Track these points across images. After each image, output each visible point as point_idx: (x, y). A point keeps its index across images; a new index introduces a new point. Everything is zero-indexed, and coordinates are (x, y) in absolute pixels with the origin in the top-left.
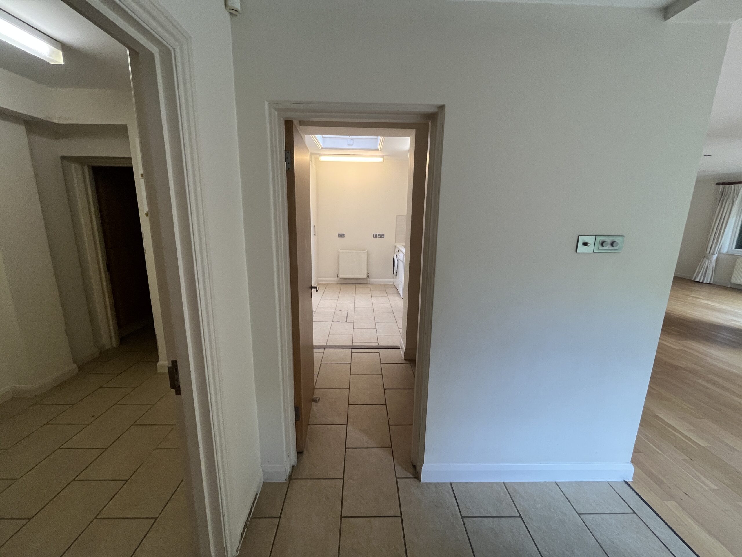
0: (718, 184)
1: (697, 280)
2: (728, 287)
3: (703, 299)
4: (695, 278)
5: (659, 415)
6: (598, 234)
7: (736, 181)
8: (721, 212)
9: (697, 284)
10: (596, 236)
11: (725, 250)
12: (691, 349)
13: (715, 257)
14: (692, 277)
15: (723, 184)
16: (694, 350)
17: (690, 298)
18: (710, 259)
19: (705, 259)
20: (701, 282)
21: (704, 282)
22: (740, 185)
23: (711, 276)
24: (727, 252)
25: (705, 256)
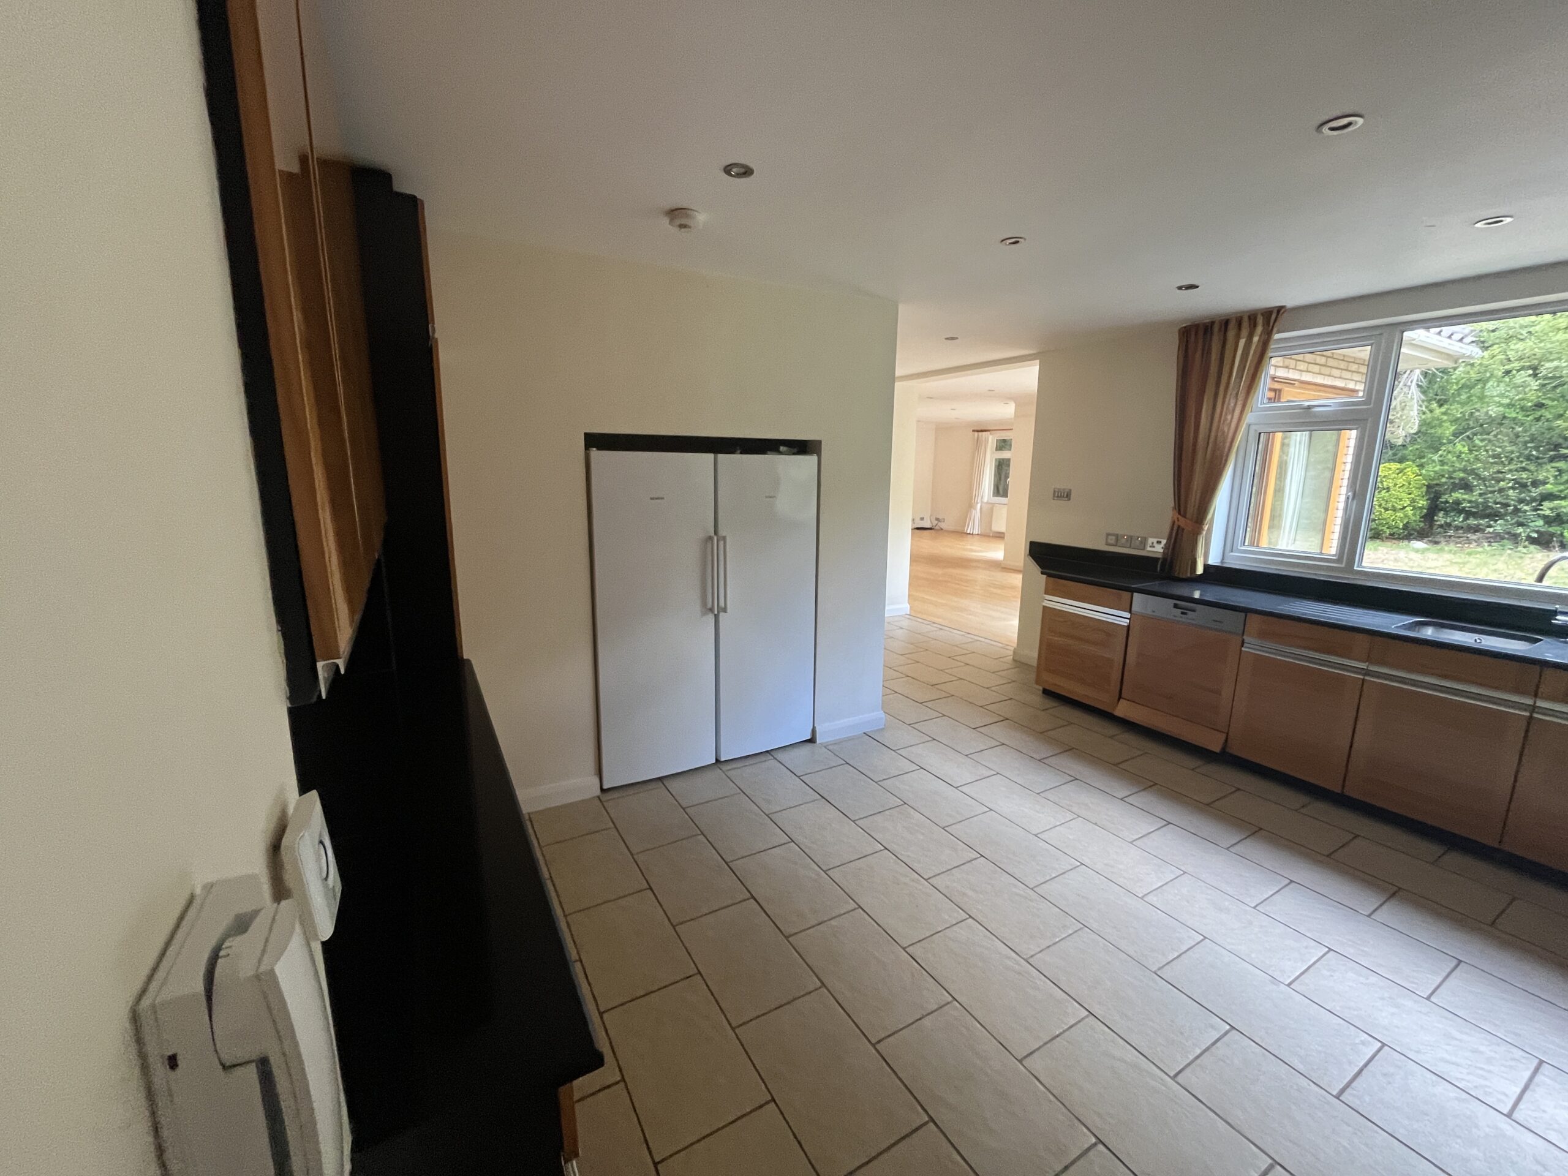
0: (974, 431)
1: (968, 532)
4: (966, 531)
7: (983, 429)
8: (978, 462)
9: (968, 536)
11: (985, 500)
13: (979, 506)
14: (964, 530)
15: (978, 431)
18: (975, 509)
19: (972, 509)
20: (971, 533)
21: (974, 533)
22: (989, 432)
23: (977, 526)
24: (987, 501)
25: (971, 506)
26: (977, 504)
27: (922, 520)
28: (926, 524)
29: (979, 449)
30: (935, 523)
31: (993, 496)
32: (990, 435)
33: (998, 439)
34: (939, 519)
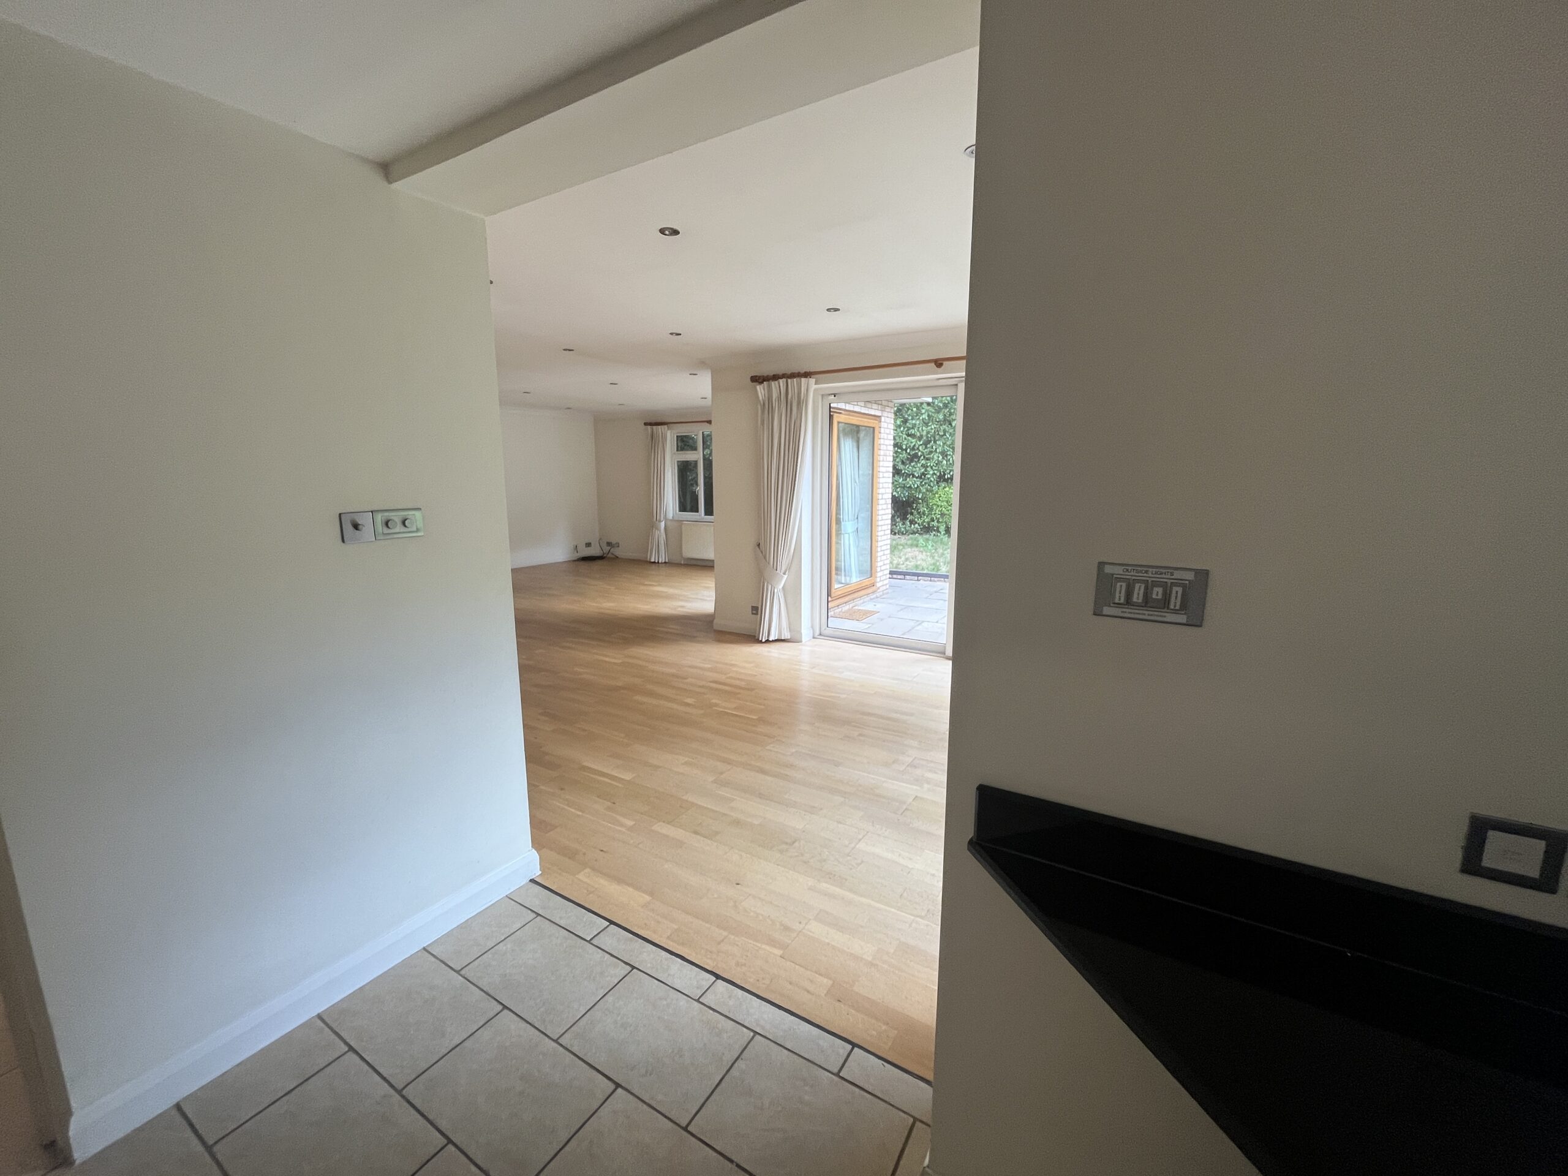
0: (646, 424)
1: (653, 560)
2: (681, 564)
3: (655, 586)
4: (650, 559)
5: (586, 764)
6: (376, 509)
7: (659, 420)
8: (656, 465)
9: (653, 566)
10: (372, 512)
12: (634, 657)
13: (663, 524)
14: (647, 558)
15: (651, 424)
16: (639, 658)
17: (642, 587)
18: (658, 529)
19: (654, 529)
20: (657, 561)
21: (660, 562)
22: (666, 426)
23: (664, 552)
24: (673, 517)
25: (652, 525)
26: (660, 521)
27: (589, 546)
28: (594, 551)
29: (656, 448)
30: (606, 549)
31: (680, 511)
32: (668, 429)
33: (678, 435)
34: (611, 543)
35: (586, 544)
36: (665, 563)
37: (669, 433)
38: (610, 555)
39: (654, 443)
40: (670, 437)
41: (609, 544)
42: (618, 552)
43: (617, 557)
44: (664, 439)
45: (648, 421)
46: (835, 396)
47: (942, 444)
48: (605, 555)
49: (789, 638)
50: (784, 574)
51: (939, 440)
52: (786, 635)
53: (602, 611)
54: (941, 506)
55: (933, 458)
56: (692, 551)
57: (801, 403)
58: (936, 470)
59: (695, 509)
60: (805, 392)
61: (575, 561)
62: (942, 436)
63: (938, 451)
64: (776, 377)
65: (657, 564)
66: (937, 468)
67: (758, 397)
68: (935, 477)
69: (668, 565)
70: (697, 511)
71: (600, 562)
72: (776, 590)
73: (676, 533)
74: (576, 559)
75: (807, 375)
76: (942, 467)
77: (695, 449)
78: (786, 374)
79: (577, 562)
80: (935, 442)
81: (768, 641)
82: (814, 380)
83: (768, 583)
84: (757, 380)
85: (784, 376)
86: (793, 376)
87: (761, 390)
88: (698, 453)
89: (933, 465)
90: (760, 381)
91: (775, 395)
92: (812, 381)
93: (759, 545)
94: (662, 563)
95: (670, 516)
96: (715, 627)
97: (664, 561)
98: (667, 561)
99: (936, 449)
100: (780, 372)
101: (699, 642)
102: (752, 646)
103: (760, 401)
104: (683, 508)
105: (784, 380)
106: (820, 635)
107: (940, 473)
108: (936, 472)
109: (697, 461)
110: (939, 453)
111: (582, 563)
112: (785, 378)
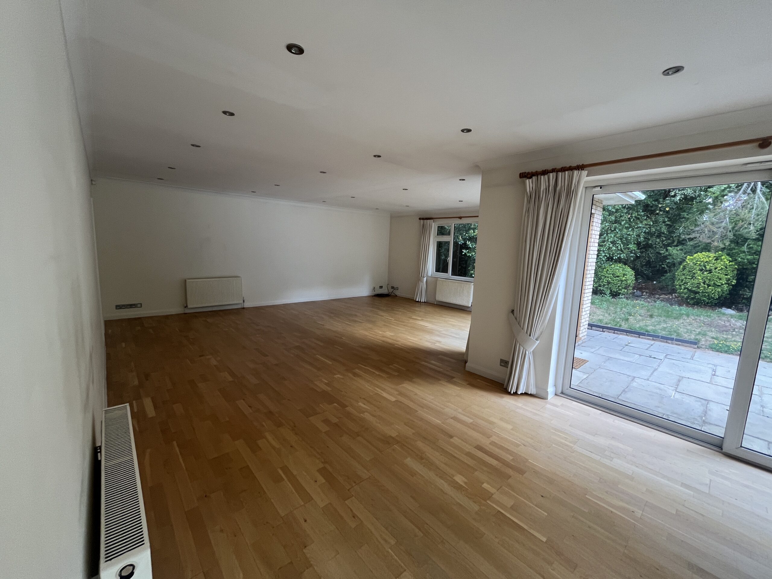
2: (434, 305)
4: (416, 298)
7: (427, 217)
9: (417, 304)
13: (425, 279)
14: (414, 298)
18: (422, 282)
19: (420, 282)
20: (419, 301)
21: (422, 301)
22: (432, 220)
23: (424, 295)
24: (431, 275)
25: (419, 279)
26: (424, 277)
27: (381, 288)
28: (384, 291)
29: (425, 233)
30: (391, 290)
31: (436, 271)
32: (433, 222)
33: (439, 225)
34: (394, 287)
35: (380, 286)
36: (425, 302)
37: (433, 224)
38: (392, 294)
39: (424, 231)
40: (434, 226)
41: (393, 287)
42: (398, 293)
43: (397, 296)
44: (431, 227)
45: (422, 217)
46: (601, 188)
47: (613, 236)
48: (390, 294)
49: (535, 393)
50: (537, 340)
51: (610, 233)
52: (532, 391)
53: (384, 339)
54: (608, 277)
55: (605, 245)
56: (441, 297)
57: (570, 193)
58: (607, 253)
59: (445, 270)
60: (576, 184)
61: (373, 296)
62: (613, 231)
63: (610, 240)
64: (545, 173)
65: (419, 303)
66: (607, 252)
67: (526, 190)
68: (606, 257)
69: (426, 304)
70: (446, 272)
71: (387, 298)
72: (527, 353)
73: (433, 284)
74: (373, 295)
75: (581, 167)
76: (612, 251)
77: (449, 234)
78: (556, 169)
79: (374, 297)
80: (607, 234)
81: (516, 394)
82: (586, 172)
83: (520, 345)
84: (525, 176)
85: (553, 171)
86: (563, 170)
87: (529, 183)
88: (451, 237)
89: (605, 250)
90: (529, 176)
91: (543, 187)
92: (585, 173)
93: (513, 311)
94: (422, 302)
95: (430, 274)
96: (467, 369)
97: (424, 301)
98: (426, 301)
99: (608, 239)
100: (550, 168)
101: (455, 384)
102: (503, 397)
103: (527, 193)
104: (438, 270)
105: (555, 174)
106: (562, 393)
107: (610, 256)
108: (607, 254)
109: (449, 242)
110: (611, 242)
111: (377, 298)
112: (555, 172)
